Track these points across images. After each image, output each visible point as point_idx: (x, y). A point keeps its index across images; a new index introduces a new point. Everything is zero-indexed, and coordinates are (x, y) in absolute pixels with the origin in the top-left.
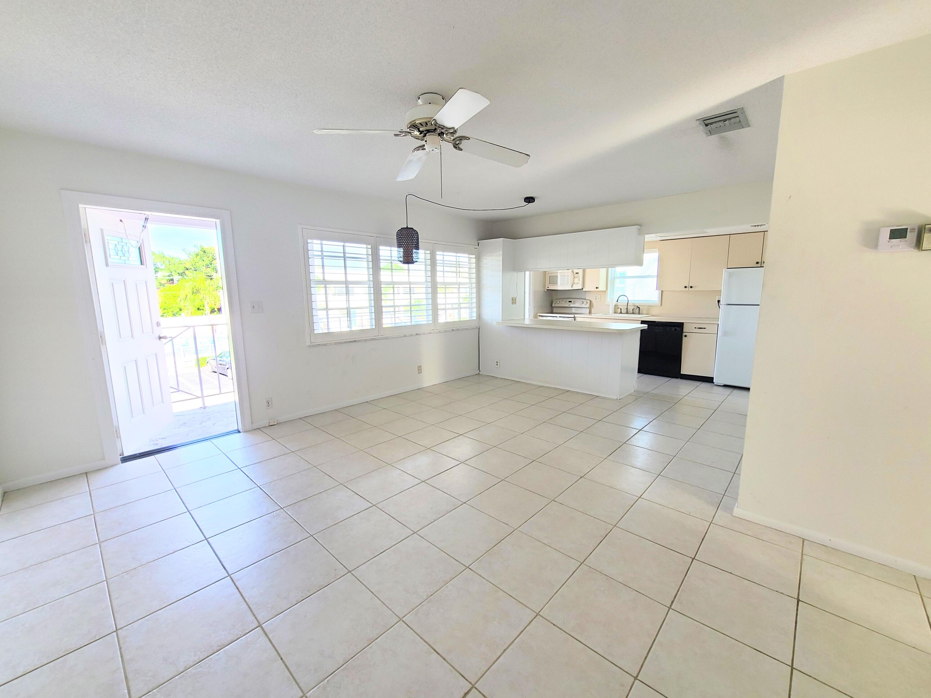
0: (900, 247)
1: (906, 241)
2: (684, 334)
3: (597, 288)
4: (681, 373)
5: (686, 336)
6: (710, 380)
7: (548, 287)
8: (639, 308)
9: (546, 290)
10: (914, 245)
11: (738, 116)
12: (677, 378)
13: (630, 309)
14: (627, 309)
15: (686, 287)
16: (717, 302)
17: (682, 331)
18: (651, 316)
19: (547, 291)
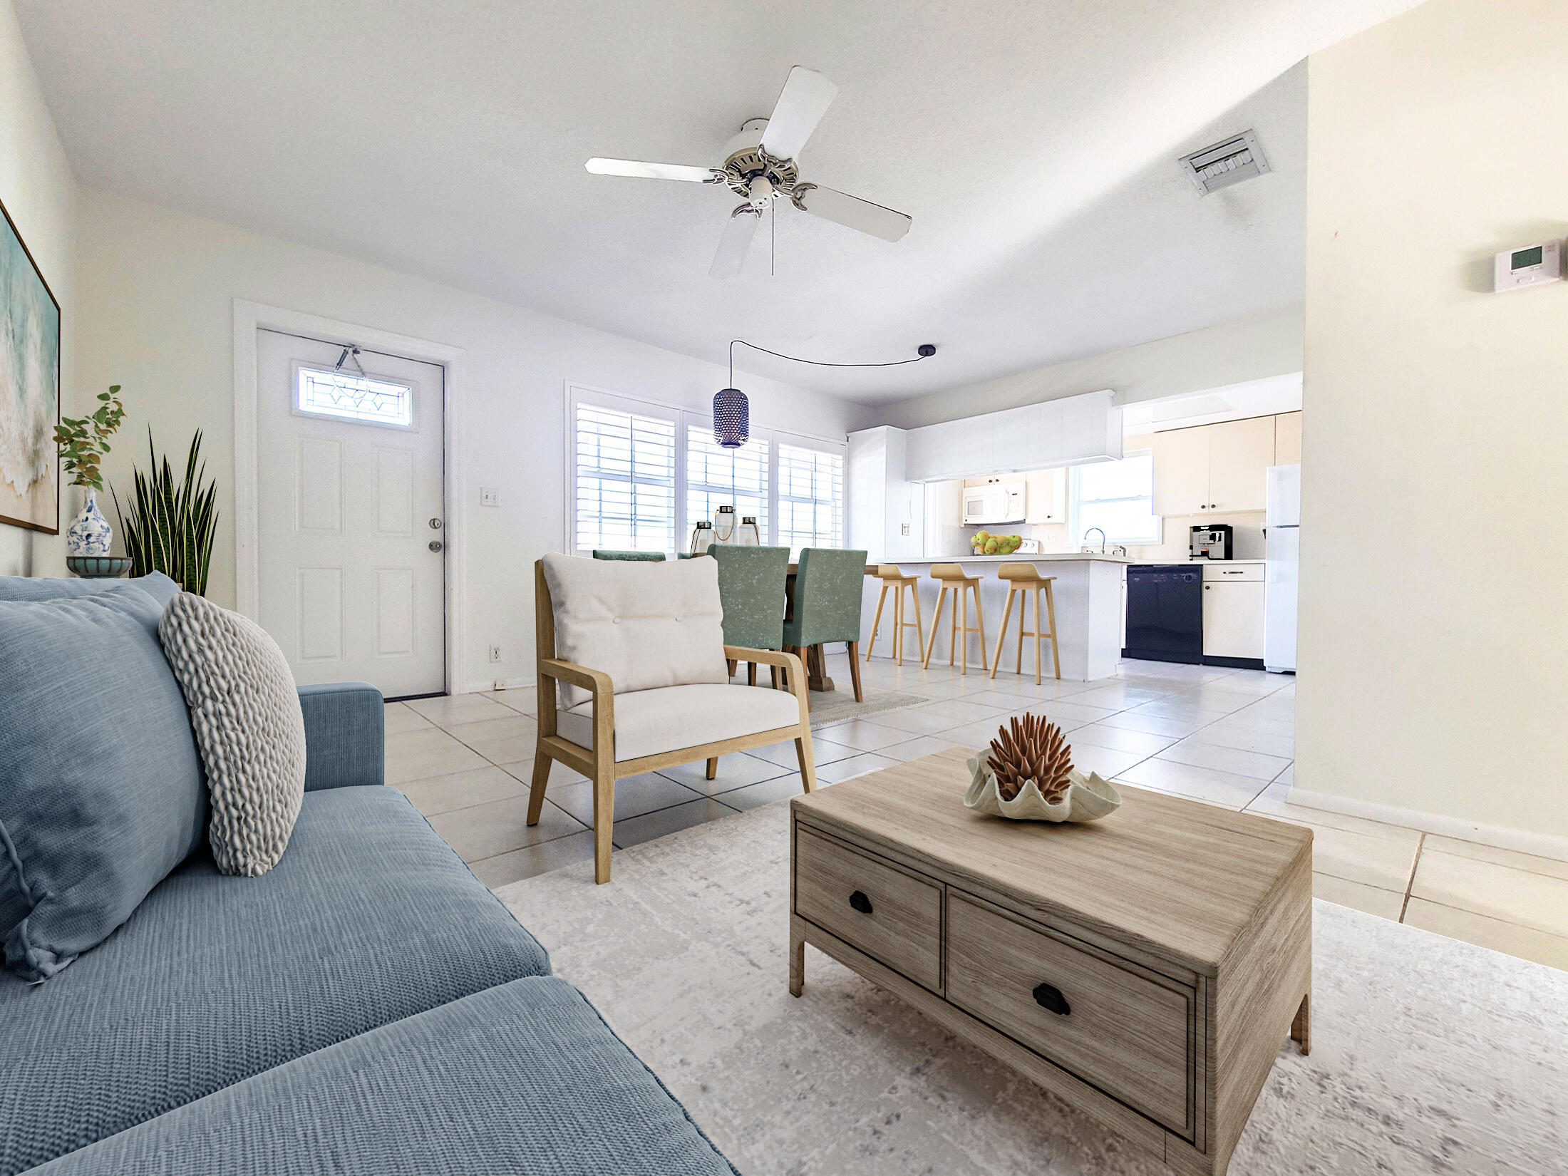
0: (1533, 278)
1: (1541, 268)
2: (1205, 584)
3: (1049, 517)
4: (1204, 654)
5: (1208, 588)
6: (1257, 665)
7: (967, 519)
8: (1123, 548)
9: (963, 525)
10: (1557, 272)
11: (1247, 149)
12: (1197, 664)
13: (1109, 551)
14: (1103, 551)
15: (1203, 507)
17: (1200, 580)
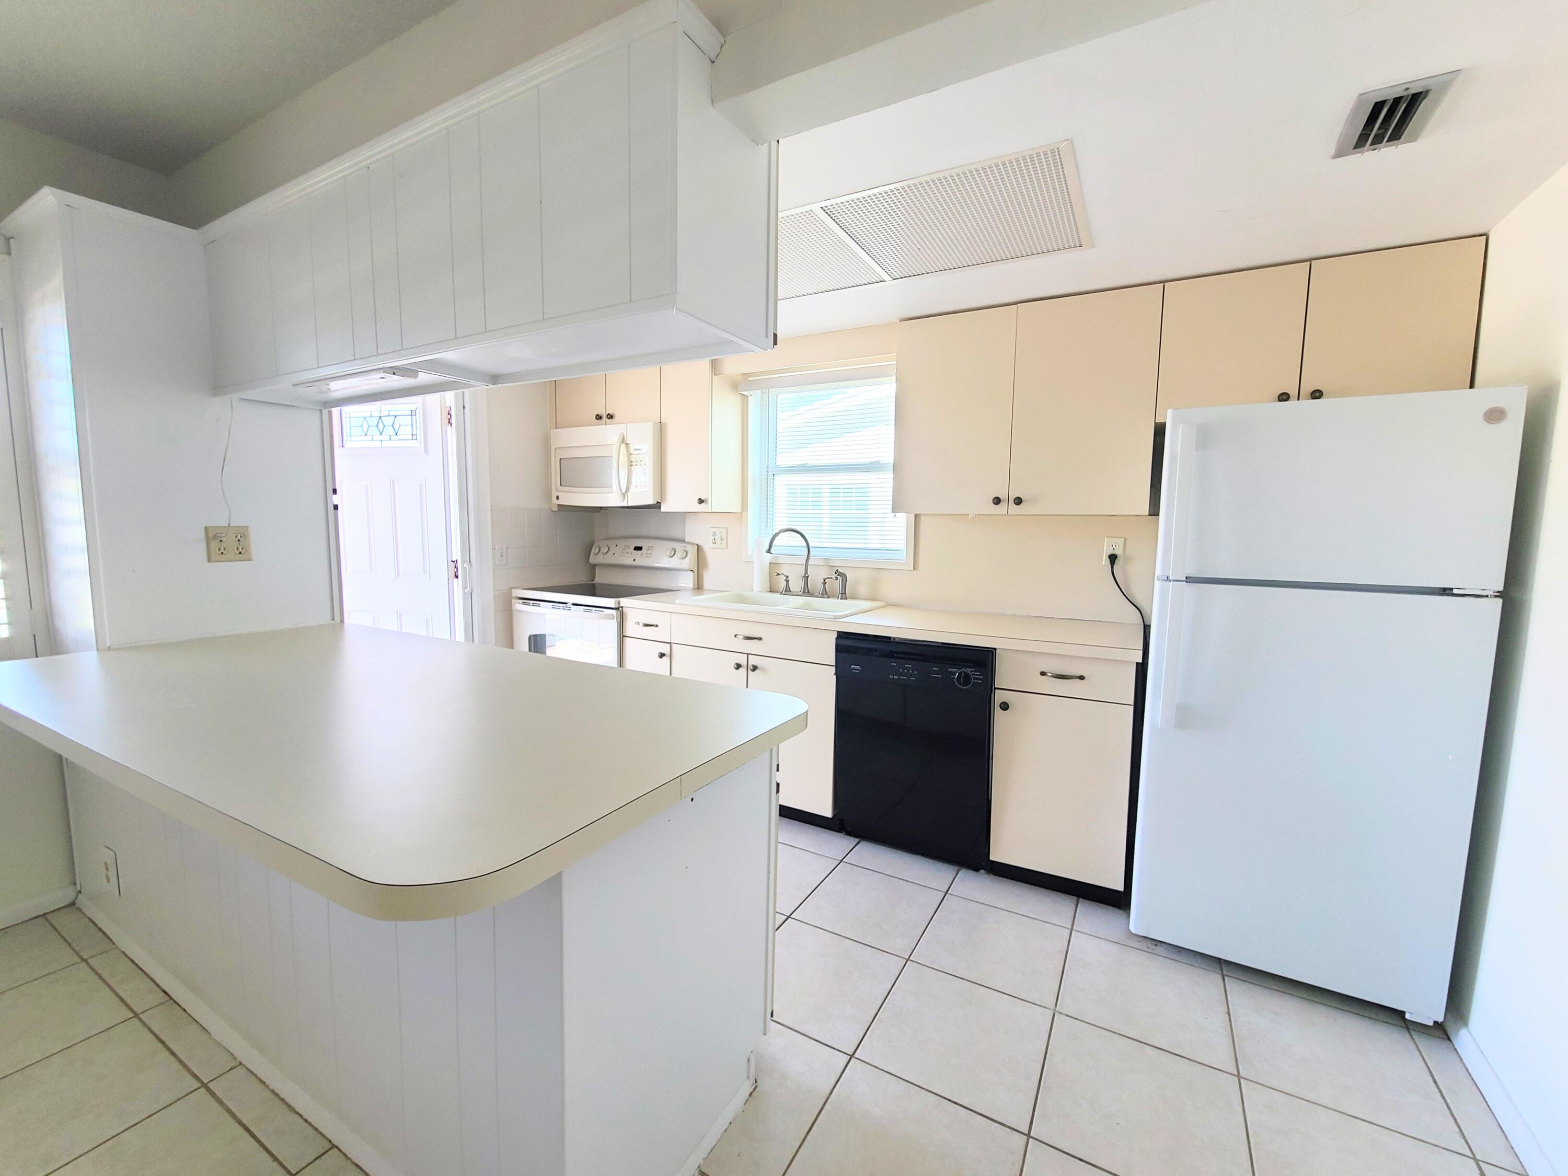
2: (1000, 697)
3: (701, 501)
4: (991, 858)
5: (1005, 706)
7: (558, 498)
8: (841, 574)
9: (556, 509)
12: (977, 870)
13: (817, 575)
14: (806, 578)
15: (997, 501)
16: (1106, 562)
17: (989, 686)
18: (884, 607)
19: (559, 510)
